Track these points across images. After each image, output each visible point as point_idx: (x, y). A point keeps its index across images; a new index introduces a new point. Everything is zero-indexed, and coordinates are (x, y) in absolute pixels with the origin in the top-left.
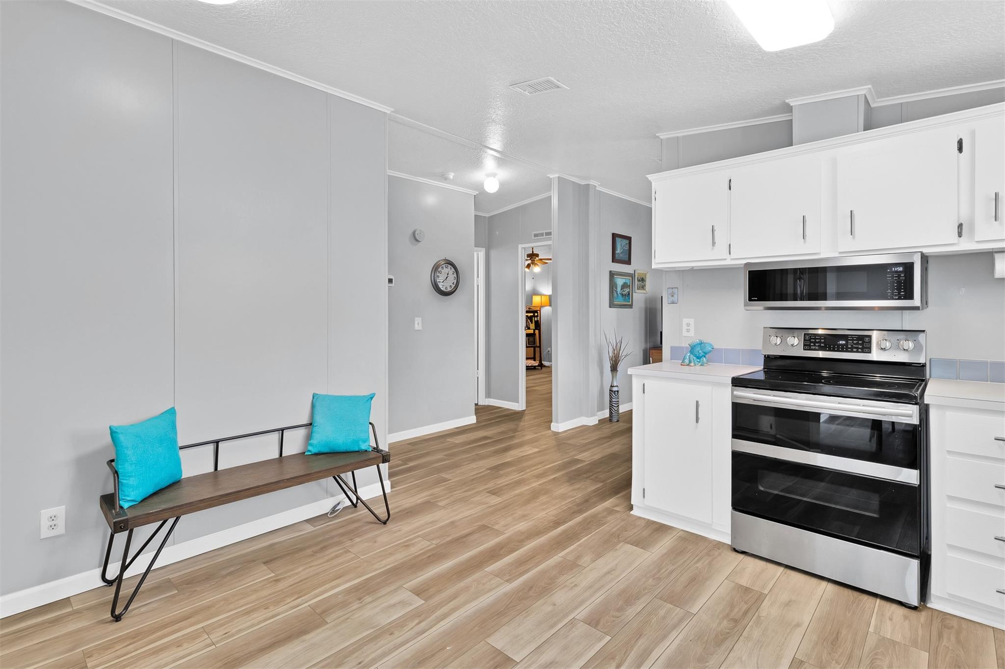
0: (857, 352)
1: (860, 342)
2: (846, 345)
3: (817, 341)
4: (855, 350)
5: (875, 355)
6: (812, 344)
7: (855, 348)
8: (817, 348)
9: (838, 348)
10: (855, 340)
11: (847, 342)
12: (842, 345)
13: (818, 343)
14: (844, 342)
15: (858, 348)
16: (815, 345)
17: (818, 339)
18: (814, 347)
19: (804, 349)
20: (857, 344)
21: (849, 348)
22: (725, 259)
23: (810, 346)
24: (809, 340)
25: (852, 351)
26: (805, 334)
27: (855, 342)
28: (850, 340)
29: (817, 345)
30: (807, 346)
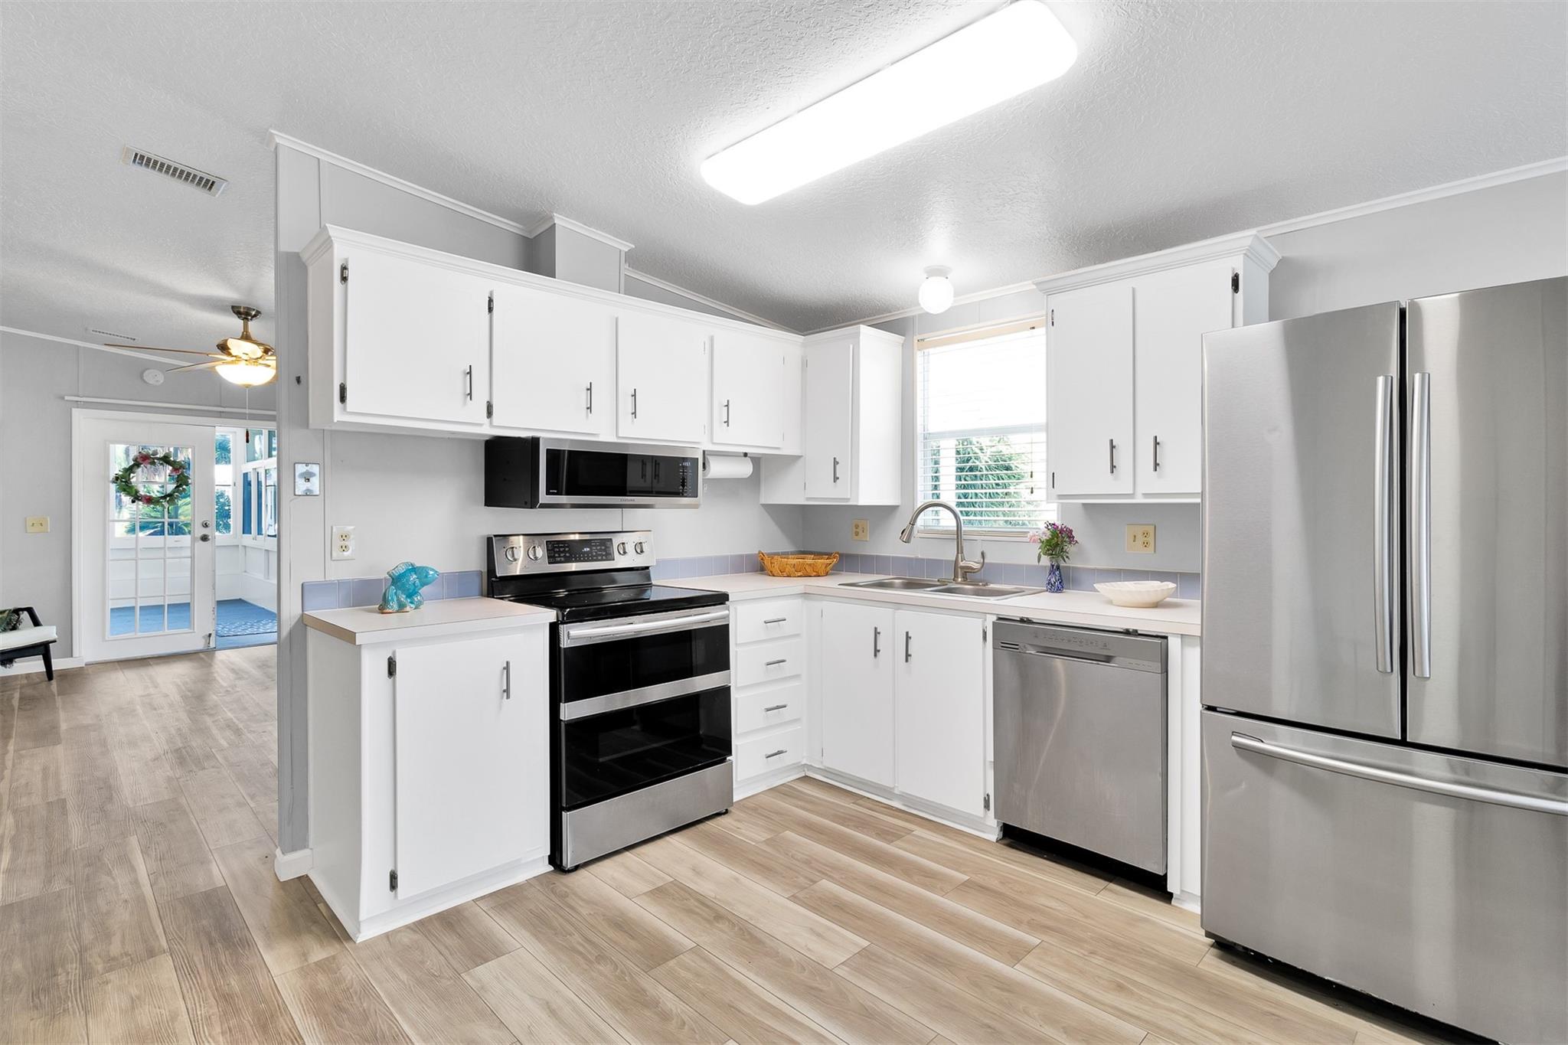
0: (602, 560)
1: (603, 548)
2: (590, 552)
3: (562, 549)
4: (600, 558)
5: (620, 562)
6: (557, 555)
7: (600, 555)
8: (563, 559)
9: (584, 557)
10: (598, 546)
11: (591, 549)
12: (587, 552)
13: (562, 552)
14: (588, 549)
15: (602, 555)
16: (560, 557)
17: (561, 547)
18: (559, 559)
19: (549, 563)
20: (601, 550)
21: (594, 556)
22: (481, 425)
23: (554, 557)
24: (553, 550)
25: (597, 560)
26: (547, 542)
27: (598, 548)
28: (594, 546)
29: (562, 555)
30: (552, 559)
